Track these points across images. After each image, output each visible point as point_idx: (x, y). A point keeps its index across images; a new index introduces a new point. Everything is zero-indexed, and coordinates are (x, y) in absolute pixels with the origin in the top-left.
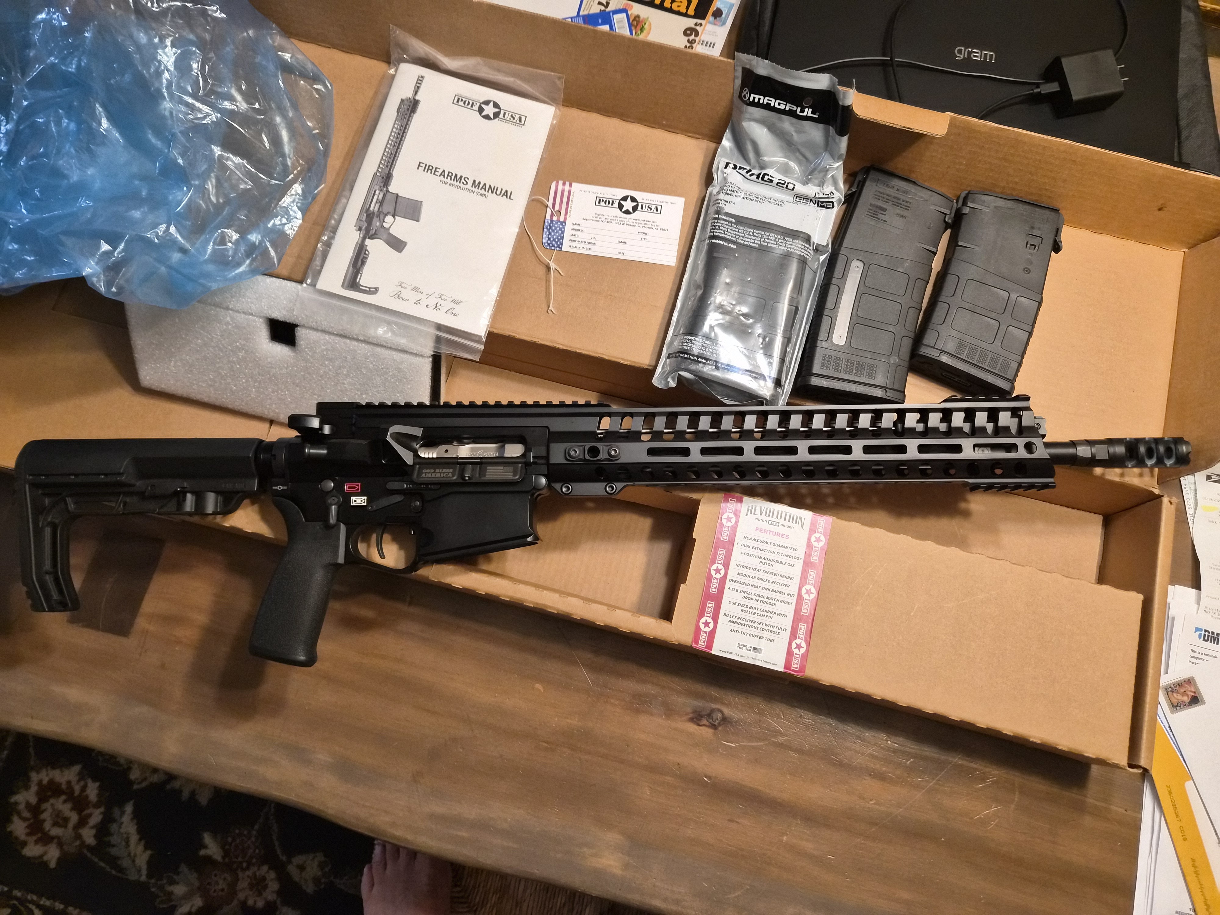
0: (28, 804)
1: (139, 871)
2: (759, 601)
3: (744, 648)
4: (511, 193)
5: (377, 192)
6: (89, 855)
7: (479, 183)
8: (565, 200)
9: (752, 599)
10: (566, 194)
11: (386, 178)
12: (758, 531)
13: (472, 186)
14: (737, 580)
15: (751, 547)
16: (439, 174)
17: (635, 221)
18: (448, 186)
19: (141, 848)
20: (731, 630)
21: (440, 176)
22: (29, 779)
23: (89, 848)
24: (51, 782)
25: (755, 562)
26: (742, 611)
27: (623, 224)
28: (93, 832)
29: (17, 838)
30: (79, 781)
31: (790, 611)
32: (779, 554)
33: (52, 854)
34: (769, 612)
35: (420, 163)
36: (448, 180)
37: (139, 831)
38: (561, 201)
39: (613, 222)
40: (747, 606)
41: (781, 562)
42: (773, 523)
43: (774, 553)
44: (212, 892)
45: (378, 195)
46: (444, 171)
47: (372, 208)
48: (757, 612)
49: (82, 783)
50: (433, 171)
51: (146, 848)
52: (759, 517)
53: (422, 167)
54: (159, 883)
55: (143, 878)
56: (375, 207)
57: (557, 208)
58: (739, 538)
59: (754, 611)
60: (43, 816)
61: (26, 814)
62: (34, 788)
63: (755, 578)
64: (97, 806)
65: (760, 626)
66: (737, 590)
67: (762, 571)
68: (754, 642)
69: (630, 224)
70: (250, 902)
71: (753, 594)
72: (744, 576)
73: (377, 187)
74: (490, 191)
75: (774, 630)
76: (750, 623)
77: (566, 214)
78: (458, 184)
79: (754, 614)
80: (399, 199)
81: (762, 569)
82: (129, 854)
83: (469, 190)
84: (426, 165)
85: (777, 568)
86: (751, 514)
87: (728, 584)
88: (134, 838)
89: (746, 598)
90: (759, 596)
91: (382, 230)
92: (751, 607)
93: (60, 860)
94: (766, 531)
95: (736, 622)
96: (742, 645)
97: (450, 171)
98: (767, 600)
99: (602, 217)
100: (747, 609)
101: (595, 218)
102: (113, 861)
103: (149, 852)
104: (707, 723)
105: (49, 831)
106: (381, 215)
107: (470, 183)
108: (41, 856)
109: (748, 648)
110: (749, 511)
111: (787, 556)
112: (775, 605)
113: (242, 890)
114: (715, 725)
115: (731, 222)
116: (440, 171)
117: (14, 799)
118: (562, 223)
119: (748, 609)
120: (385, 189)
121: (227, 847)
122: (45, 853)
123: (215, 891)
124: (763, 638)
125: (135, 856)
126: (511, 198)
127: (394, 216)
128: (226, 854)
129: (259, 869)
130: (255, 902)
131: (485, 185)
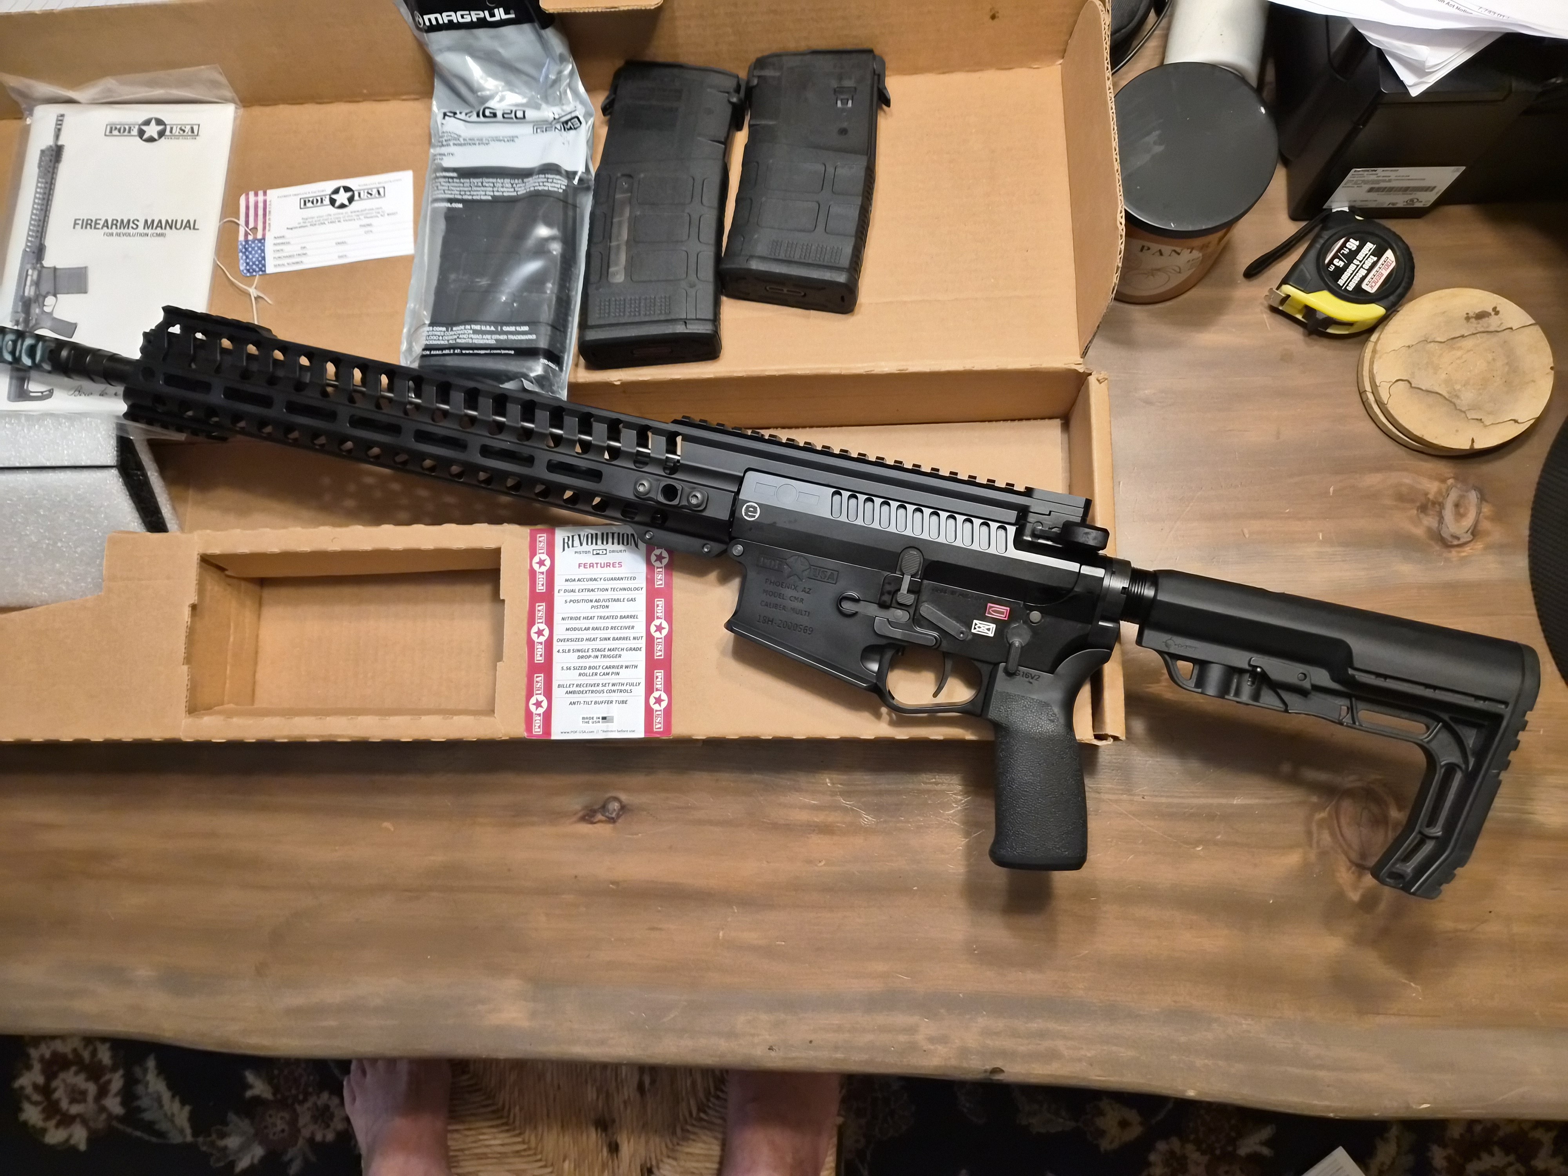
0: (36, 1087)
1: (182, 1131)
2: (600, 657)
3: (591, 721)
4: (195, 221)
5: (30, 272)
6: (121, 1127)
7: (153, 221)
8: (260, 212)
9: (590, 656)
10: (261, 205)
11: (38, 251)
12: (582, 568)
13: (144, 228)
14: (567, 637)
15: (577, 591)
16: (100, 226)
17: (353, 214)
18: (115, 238)
19: (176, 1105)
20: (571, 703)
21: (102, 228)
22: (28, 1056)
23: (118, 1118)
24: (55, 1054)
25: (585, 609)
26: (580, 675)
27: (339, 221)
28: (118, 1100)
29: (34, 1127)
30: (86, 1047)
31: (640, 658)
32: (613, 589)
33: (79, 1136)
34: (613, 667)
35: (76, 220)
36: (114, 231)
37: (170, 1087)
38: (256, 215)
39: (326, 222)
40: (585, 668)
41: (618, 599)
42: (598, 552)
43: (607, 590)
44: (271, 1136)
45: (33, 275)
46: (106, 221)
47: (26, 294)
48: (598, 671)
49: (90, 1048)
50: (93, 224)
51: (183, 1103)
52: (579, 548)
53: (78, 224)
54: (209, 1139)
55: (189, 1138)
56: (29, 291)
57: (251, 225)
58: (559, 583)
59: (595, 671)
60: (56, 1095)
61: (36, 1097)
62: (37, 1067)
63: (589, 629)
64: (114, 1069)
65: (605, 689)
66: (569, 651)
67: (596, 618)
68: (601, 711)
69: (347, 218)
70: (319, 1138)
71: (590, 650)
72: (575, 629)
73: (29, 266)
74: (168, 226)
75: (624, 688)
76: (593, 688)
77: (264, 228)
78: (126, 231)
79: (596, 674)
80: (58, 273)
81: (596, 615)
82: (166, 1115)
83: (141, 235)
84: (83, 220)
85: (616, 609)
86: (569, 547)
87: (556, 646)
88: (166, 1095)
89: (582, 657)
90: (599, 650)
91: (44, 317)
92: (590, 668)
93: (90, 1141)
94: (592, 565)
95: (575, 691)
96: (587, 718)
97: (114, 218)
98: (609, 653)
99: (310, 220)
100: (585, 671)
101: (302, 224)
102: (149, 1127)
103: (187, 1108)
104: (603, 818)
105: (68, 1110)
106: (39, 298)
107: (141, 224)
108: (67, 1140)
109: (595, 719)
110: (566, 545)
111: (625, 589)
112: (620, 656)
113: (305, 1126)
114: (613, 818)
115: (452, 178)
116: (102, 223)
117: (17, 1084)
118: (260, 241)
119: (587, 671)
120: (38, 265)
121: (275, 1081)
122: (70, 1137)
123: (274, 1134)
124: (612, 702)
125: (173, 1115)
126: (196, 227)
127: (55, 295)
128: (276, 1090)
129: (319, 1097)
130: (324, 1136)
131: (160, 221)
